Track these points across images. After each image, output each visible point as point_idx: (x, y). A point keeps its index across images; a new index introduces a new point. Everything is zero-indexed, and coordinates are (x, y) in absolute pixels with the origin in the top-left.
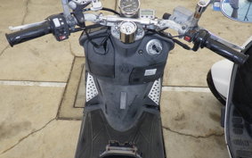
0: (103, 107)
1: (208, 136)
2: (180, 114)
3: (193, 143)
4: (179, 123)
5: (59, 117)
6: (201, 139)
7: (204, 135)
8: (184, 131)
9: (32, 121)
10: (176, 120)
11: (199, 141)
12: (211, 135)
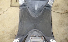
0: (27, 7)
1: (65, 13)
2: (57, 4)
3: (59, 15)
4: (56, 8)
5: (11, 6)
6: (63, 14)
7: (64, 12)
8: (57, 11)
9: (2, 8)
10: (55, 7)
11: (62, 15)
12: (66, 13)
